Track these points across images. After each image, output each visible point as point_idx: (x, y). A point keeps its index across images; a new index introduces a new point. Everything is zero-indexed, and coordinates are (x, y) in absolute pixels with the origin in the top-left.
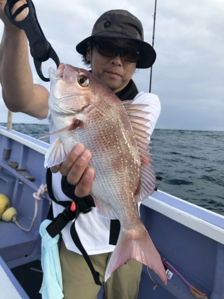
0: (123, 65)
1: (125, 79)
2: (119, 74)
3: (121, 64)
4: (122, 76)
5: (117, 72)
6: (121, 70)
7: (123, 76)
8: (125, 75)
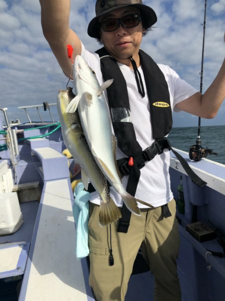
0: (128, 32)
1: (135, 43)
2: (128, 41)
3: (126, 33)
4: (131, 42)
5: (125, 40)
6: (128, 38)
7: (133, 41)
8: (134, 40)
